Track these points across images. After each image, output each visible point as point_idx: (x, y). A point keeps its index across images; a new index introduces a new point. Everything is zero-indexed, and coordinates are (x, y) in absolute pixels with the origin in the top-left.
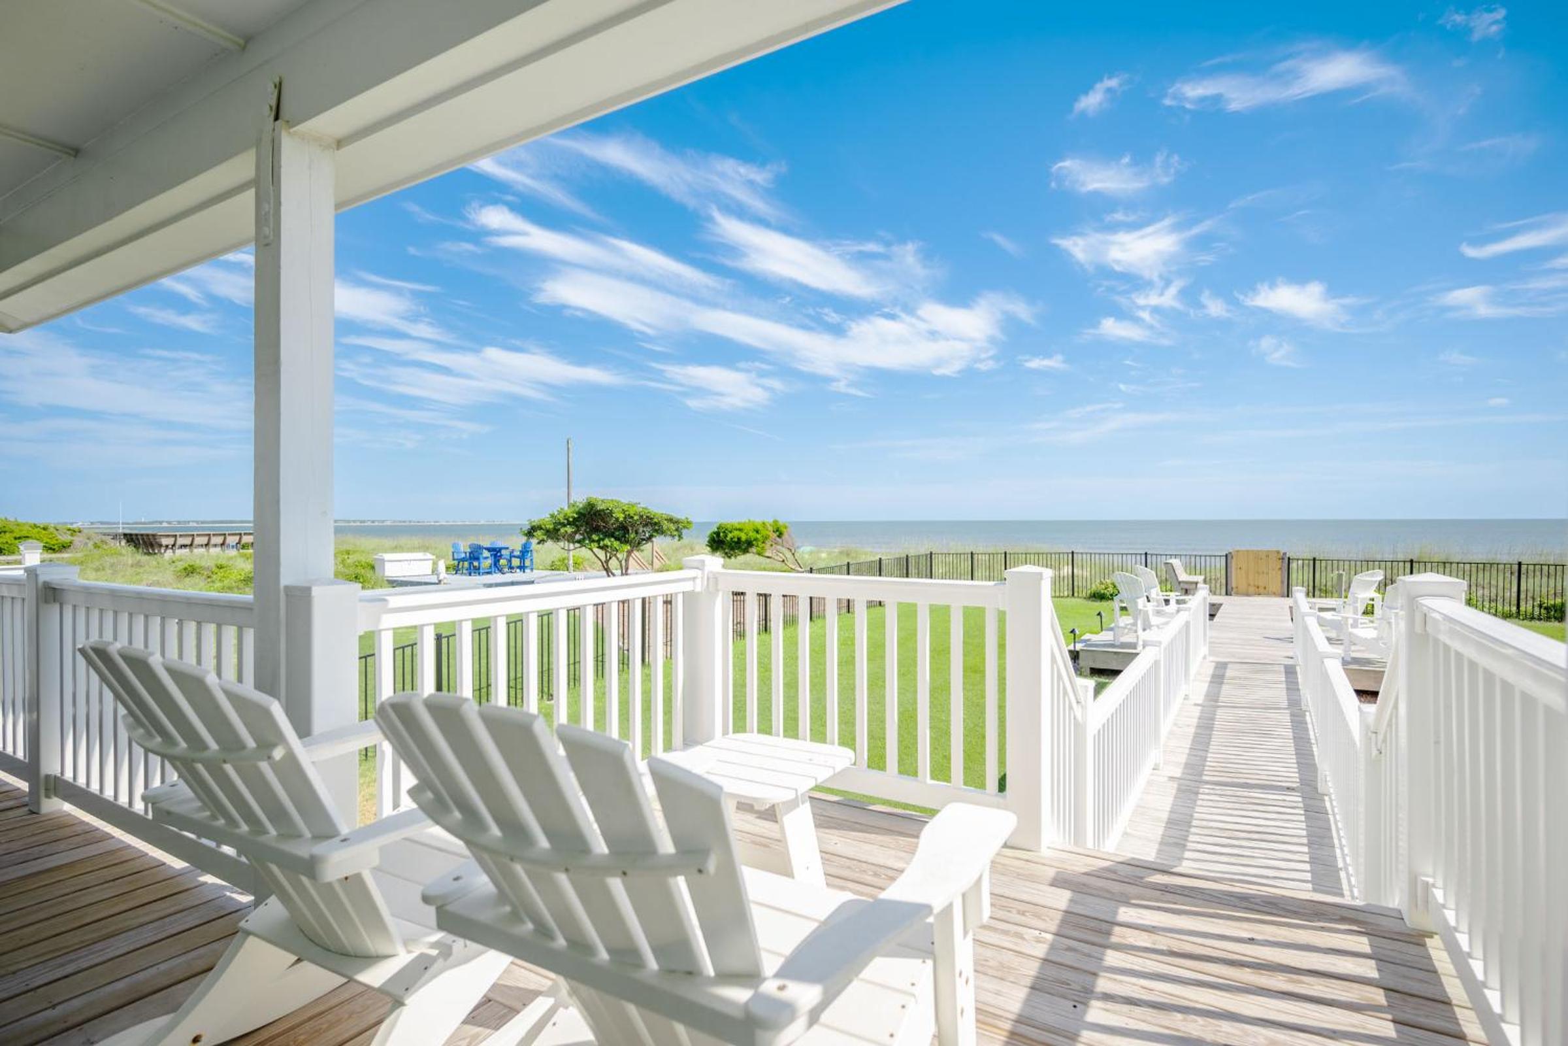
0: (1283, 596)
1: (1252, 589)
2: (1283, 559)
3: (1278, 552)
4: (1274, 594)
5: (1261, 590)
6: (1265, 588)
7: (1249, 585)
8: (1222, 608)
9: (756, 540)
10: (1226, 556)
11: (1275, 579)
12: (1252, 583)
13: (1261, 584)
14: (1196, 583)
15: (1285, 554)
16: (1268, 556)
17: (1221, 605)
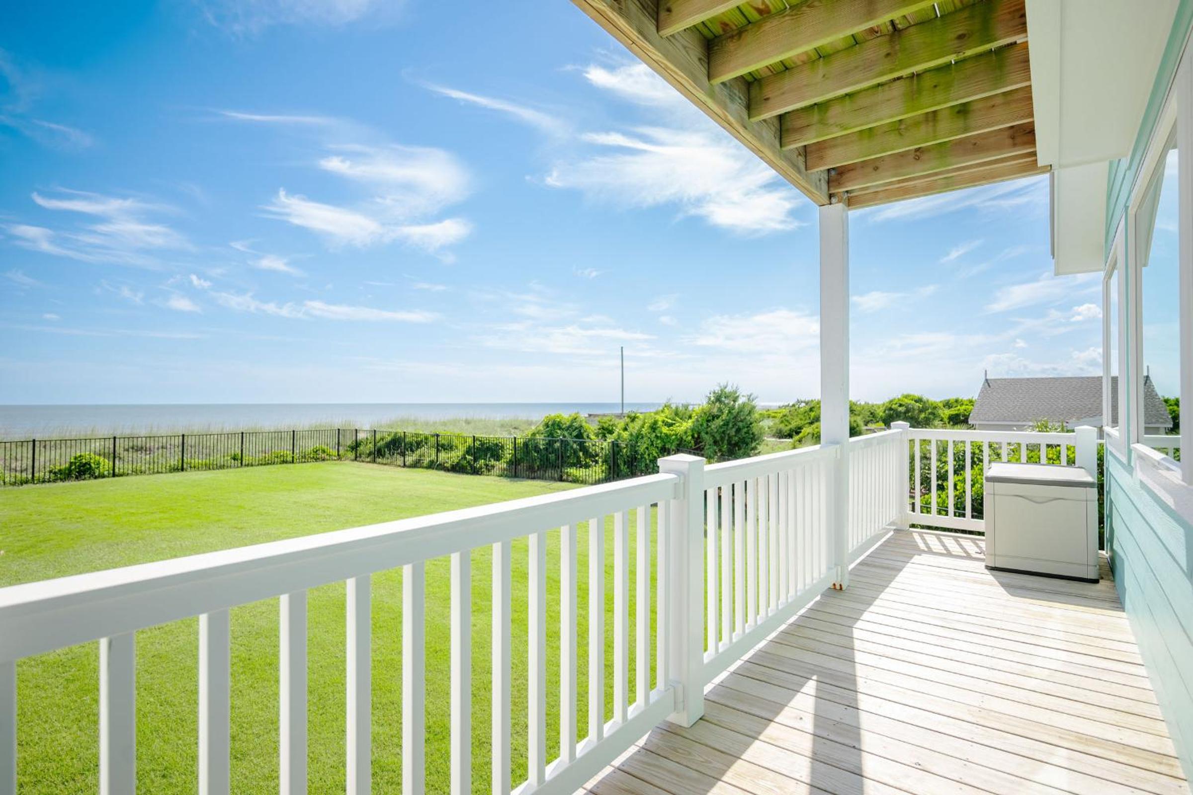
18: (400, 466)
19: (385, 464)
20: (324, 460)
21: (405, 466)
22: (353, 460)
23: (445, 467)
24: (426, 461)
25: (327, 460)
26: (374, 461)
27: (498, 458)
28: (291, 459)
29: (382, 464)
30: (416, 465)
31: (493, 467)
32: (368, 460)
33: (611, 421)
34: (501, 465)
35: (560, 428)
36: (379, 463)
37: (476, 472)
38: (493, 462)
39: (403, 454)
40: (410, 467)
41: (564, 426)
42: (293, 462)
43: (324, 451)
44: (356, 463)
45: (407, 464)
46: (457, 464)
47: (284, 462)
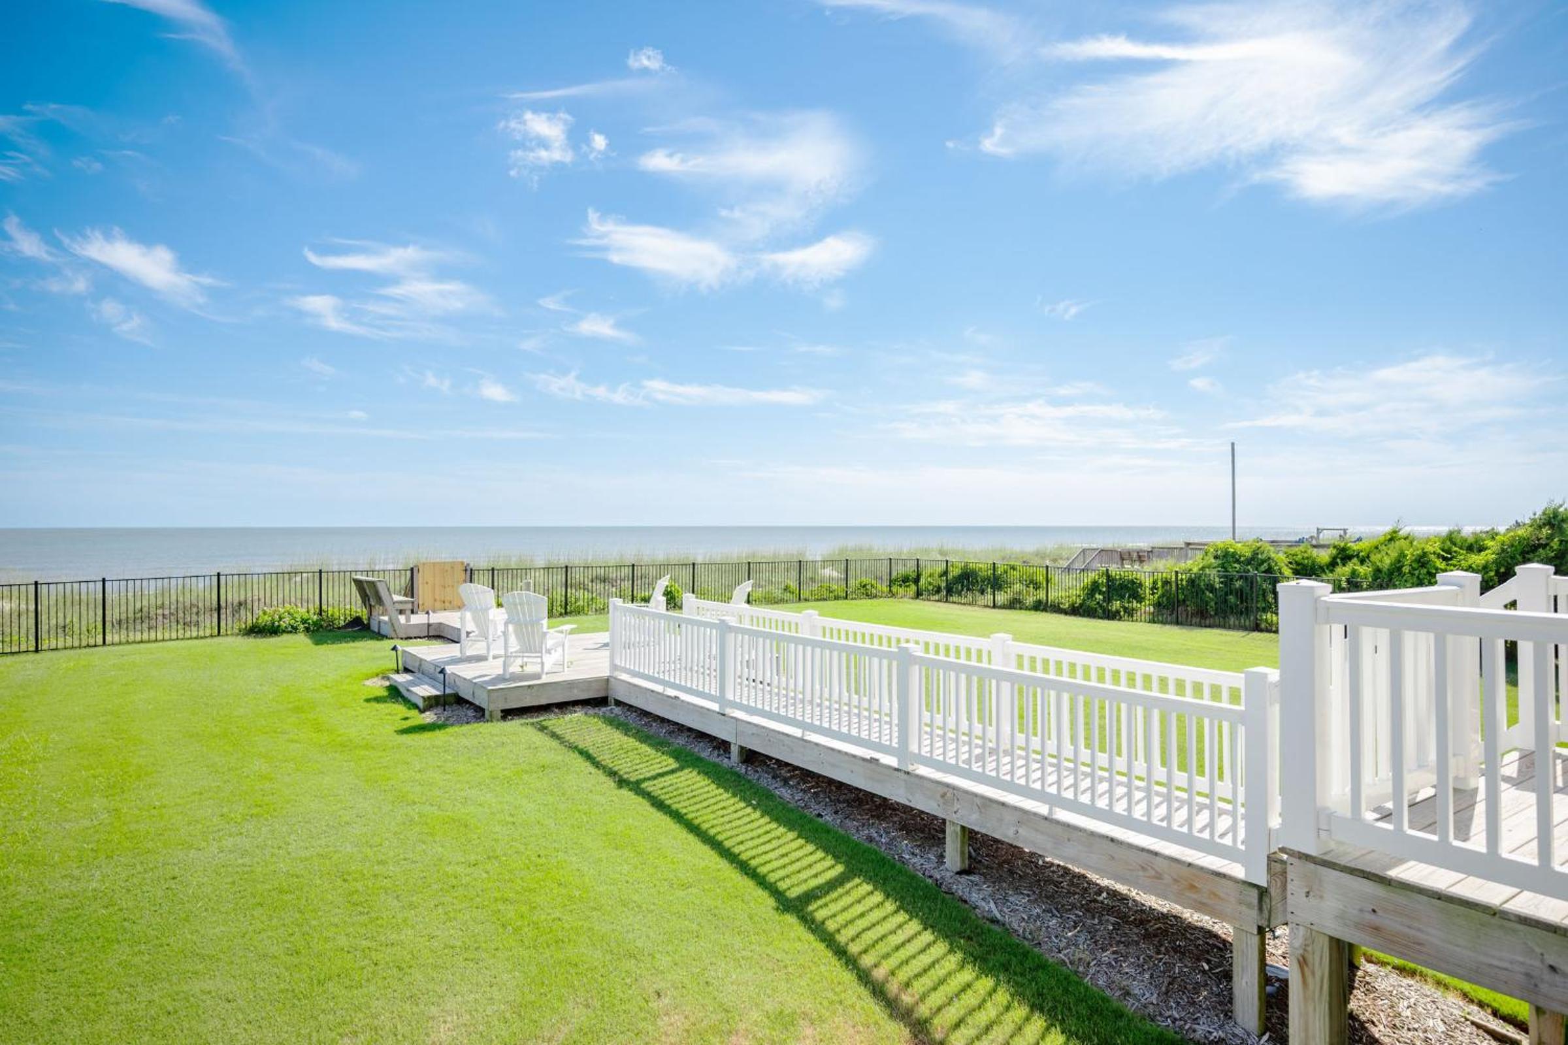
1: (438, 605)
2: (465, 570)
3: (462, 563)
5: (447, 604)
6: (450, 602)
7: (435, 600)
10: (412, 570)
12: (437, 597)
13: (448, 598)
14: (412, 602)
15: (468, 565)
16: (452, 568)
18: (987, 606)
19: (964, 604)
20: (875, 597)
21: (994, 606)
22: (912, 598)
23: (1060, 609)
24: (1030, 600)
25: (883, 596)
26: (948, 600)
27: (1138, 599)
28: (845, 594)
29: (962, 603)
30: (1013, 606)
31: (1133, 610)
32: (937, 597)
33: (1305, 552)
34: (1147, 607)
35: (1237, 561)
36: (954, 603)
37: (1110, 616)
38: (1135, 604)
40: (1003, 607)
41: (1242, 559)
42: (846, 598)
43: (873, 586)
44: (919, 601)
45: (998, 604)
46: (1081, 605)
47: (837, 598)
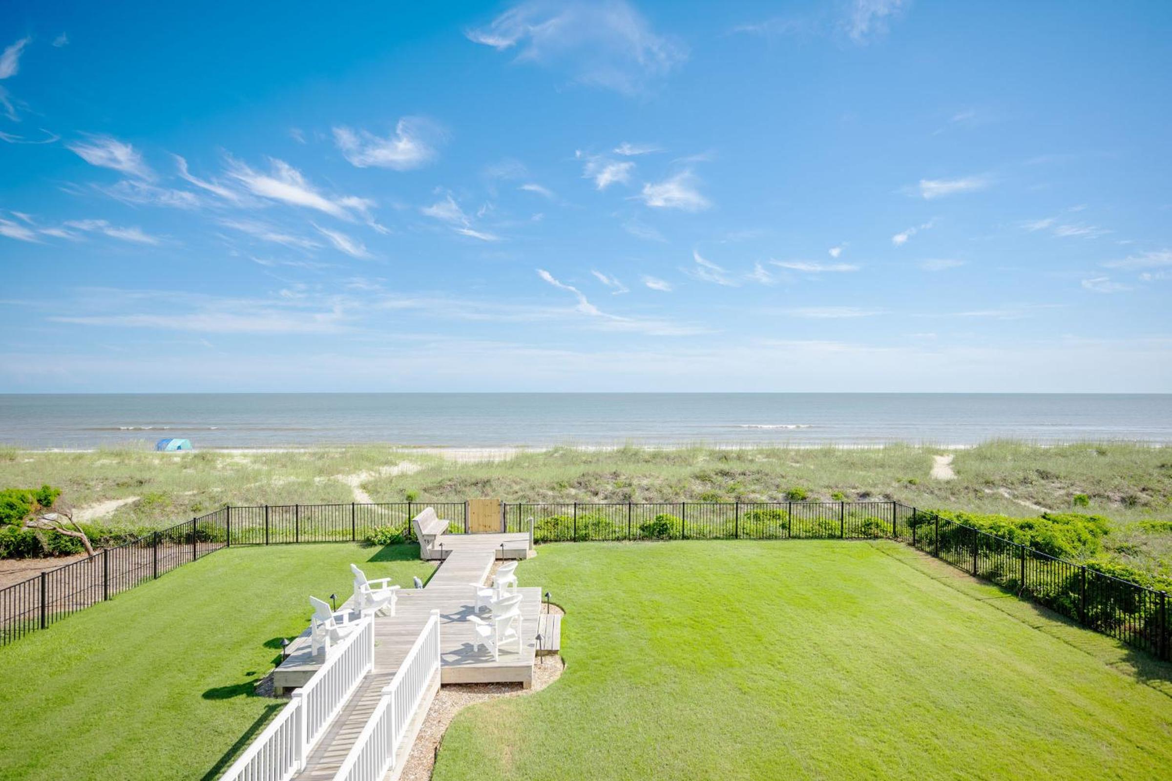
0: (501, 533)
1: (481, 528)
2: (500, 505)
3: (498, 500)
4: (496, 532)
5: (487, 529)
6: (490, 528)
7: (479, 525)
8: (452, 553)
9: (8, 516)
10: (465, 504)
11: (496, 521)
12: (481, 523)
13: (488, 524)
14: (435, 536)
15: (502, 501)
16: (491, 503)
17: (451, 551)
18: (967, 572)
19: (950, 563)
20: (876, 537)
21: (975, 574)
22: (909, 544)
23: (1033, 596)
24: (1006, 578)
25: (881, 537)
26: (935, 554)
27: (1130, 608)
28: (840, 533)
29: (946, 561)
30: (989, 578)
31: (1120, 622)
32: (928, 549)
34: (1136, 622)
36: (941, 559)
37: (1086, 623)
38: (1119, 614)
39: (974, 553)
40: (981, 578)
43: (877, 526)
44: (912, 549)
45: (980, 572)
46: (1055, 599)
47: (832, 537)
